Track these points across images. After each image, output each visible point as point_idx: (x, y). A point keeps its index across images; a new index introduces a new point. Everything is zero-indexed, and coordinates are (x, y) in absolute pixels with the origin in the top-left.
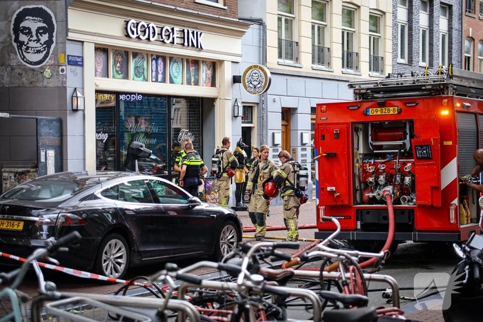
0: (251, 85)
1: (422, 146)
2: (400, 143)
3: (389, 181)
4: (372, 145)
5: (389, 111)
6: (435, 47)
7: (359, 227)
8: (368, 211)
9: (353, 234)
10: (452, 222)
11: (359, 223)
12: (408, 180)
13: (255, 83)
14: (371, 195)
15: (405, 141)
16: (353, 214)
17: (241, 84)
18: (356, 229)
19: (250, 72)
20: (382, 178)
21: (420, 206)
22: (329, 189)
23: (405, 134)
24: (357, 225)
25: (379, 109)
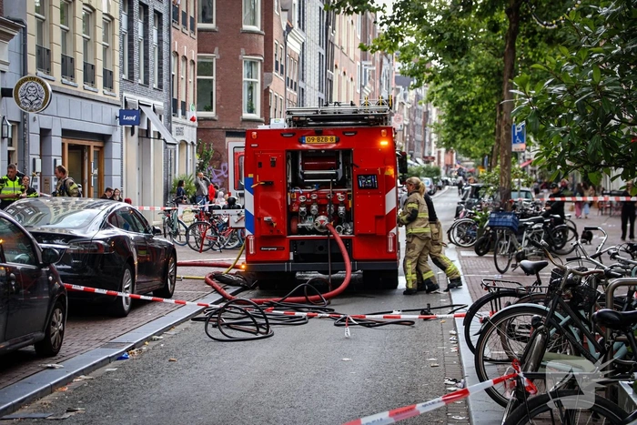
0: (26, 101)
1: (366, 176)
2: (333, 172)
3: (321, 210)
4: (302, 174)
5: (326, 139)
6: (151, 63)
7: (292, 258)
8: (303, 241)
9: (288, 266)
10: (391, 250)
11: (291, 254)
12: (341, 209)
13: (32, 99)
14: (300, 225)
15: (338, 171)
16: (286, 245)
17: (13, 99)
18: (289, 261)
19: (24, 84)
20: (314, 207)
21: (359, 235)
22: (266, 219)
23: (338, 163)
24: (289, 256)
25: (316, 137)
